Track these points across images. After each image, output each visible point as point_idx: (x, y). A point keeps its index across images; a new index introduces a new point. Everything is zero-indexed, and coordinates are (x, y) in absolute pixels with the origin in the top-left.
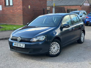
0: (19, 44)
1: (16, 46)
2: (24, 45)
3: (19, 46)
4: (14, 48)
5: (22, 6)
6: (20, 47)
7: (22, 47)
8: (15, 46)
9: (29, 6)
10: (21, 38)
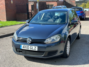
0: (30, 46)
1: (25, 49)
2: (37, 47)
3: (29, 49)
4: (21, 52)
5: (4, 1)
6: (32, 50)
7: (34, 50)
8: (23, 49)
9: (12, 1)
10: (32, 39)
